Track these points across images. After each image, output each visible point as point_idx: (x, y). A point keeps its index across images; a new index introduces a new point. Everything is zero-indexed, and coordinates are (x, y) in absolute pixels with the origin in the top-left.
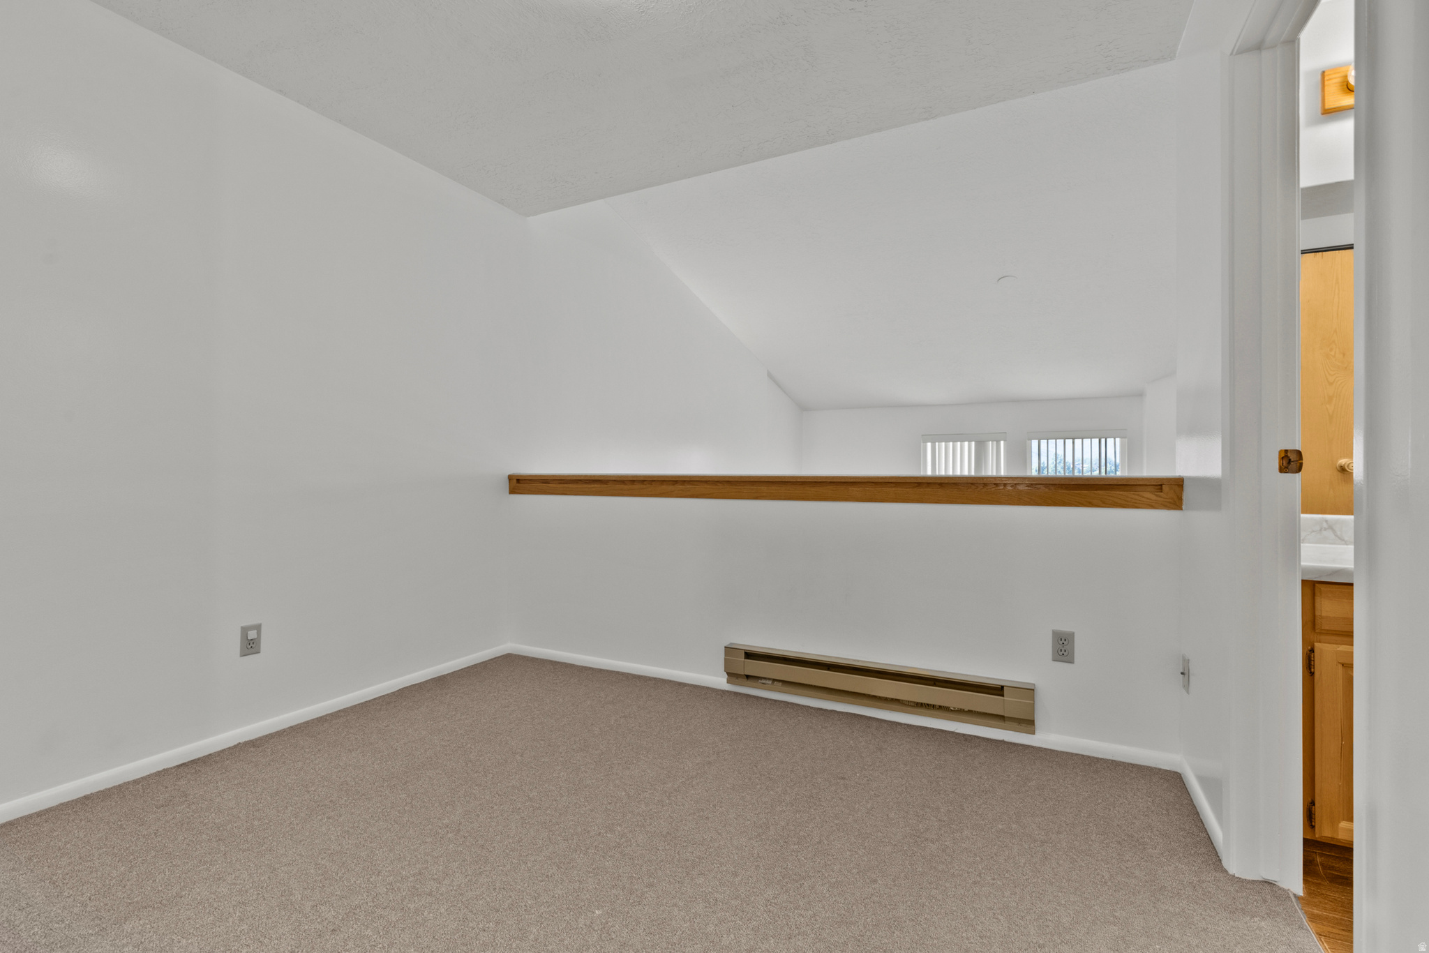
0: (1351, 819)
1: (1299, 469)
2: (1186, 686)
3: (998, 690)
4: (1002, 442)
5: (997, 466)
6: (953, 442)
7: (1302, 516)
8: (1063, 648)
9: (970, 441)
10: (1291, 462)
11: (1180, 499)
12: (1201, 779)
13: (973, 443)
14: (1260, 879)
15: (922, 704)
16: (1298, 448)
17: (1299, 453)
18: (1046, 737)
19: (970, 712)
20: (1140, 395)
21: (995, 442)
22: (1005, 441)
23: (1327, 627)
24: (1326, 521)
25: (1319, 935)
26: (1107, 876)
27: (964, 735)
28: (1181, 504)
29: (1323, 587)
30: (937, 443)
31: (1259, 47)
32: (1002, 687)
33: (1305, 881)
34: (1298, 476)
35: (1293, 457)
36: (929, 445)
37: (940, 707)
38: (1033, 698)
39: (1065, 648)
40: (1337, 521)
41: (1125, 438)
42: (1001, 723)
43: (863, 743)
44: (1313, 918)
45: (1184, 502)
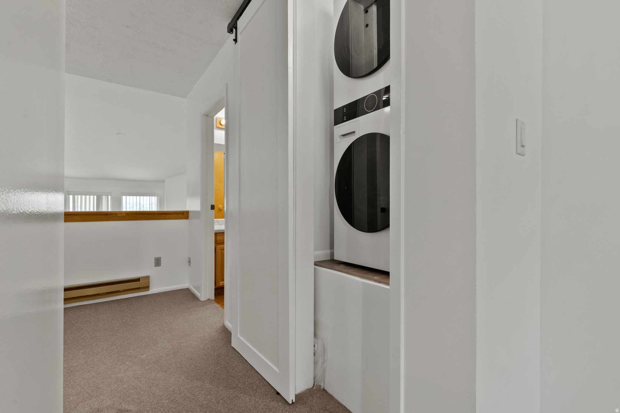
0: (223, 280)
1: (214, 209)
2: (190, 265)
3: (138, 280)
4: (109, 197)
5: (107, 207)
6: (85, 195)
7: (215, 219)
8: (158, 262)
9: (94, 195)
10: (213, 207)
11: (188, 216)
12: (194, 288)
13: (95, 196)
14: (207, 299)
15: (109, 292)
16: (214, 204)
17: (214, 205)
18: (153, 290)
19: (128, 290)
20: (163, 182)
21: (106, 196)
22: (111, 196)
23: (218, 242)
24: (217, 220)
25: (217, 304)
26: (178, 311)
27: (125, 298)
28: (188, 218)
29: (218, 234)
30: (76, 196)
31: (207, 116)
32: (139, 279)
33: (215, 297)
34: (214, 210)
35: (213, 206)
36: (71, 197)
37: (116, 291)
38: (149, 279)
39: (159, 262)
40: (219, 220)
41: (158, 196)
42: (138, 290)
43: (88, 311)
44: (216, 302)
45: (189, 217)
